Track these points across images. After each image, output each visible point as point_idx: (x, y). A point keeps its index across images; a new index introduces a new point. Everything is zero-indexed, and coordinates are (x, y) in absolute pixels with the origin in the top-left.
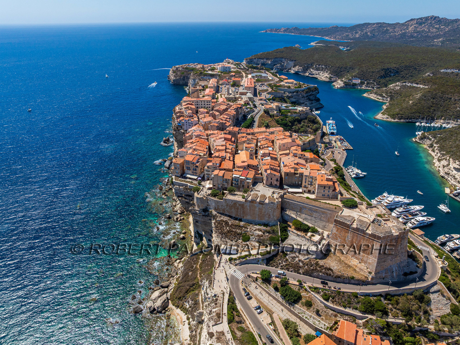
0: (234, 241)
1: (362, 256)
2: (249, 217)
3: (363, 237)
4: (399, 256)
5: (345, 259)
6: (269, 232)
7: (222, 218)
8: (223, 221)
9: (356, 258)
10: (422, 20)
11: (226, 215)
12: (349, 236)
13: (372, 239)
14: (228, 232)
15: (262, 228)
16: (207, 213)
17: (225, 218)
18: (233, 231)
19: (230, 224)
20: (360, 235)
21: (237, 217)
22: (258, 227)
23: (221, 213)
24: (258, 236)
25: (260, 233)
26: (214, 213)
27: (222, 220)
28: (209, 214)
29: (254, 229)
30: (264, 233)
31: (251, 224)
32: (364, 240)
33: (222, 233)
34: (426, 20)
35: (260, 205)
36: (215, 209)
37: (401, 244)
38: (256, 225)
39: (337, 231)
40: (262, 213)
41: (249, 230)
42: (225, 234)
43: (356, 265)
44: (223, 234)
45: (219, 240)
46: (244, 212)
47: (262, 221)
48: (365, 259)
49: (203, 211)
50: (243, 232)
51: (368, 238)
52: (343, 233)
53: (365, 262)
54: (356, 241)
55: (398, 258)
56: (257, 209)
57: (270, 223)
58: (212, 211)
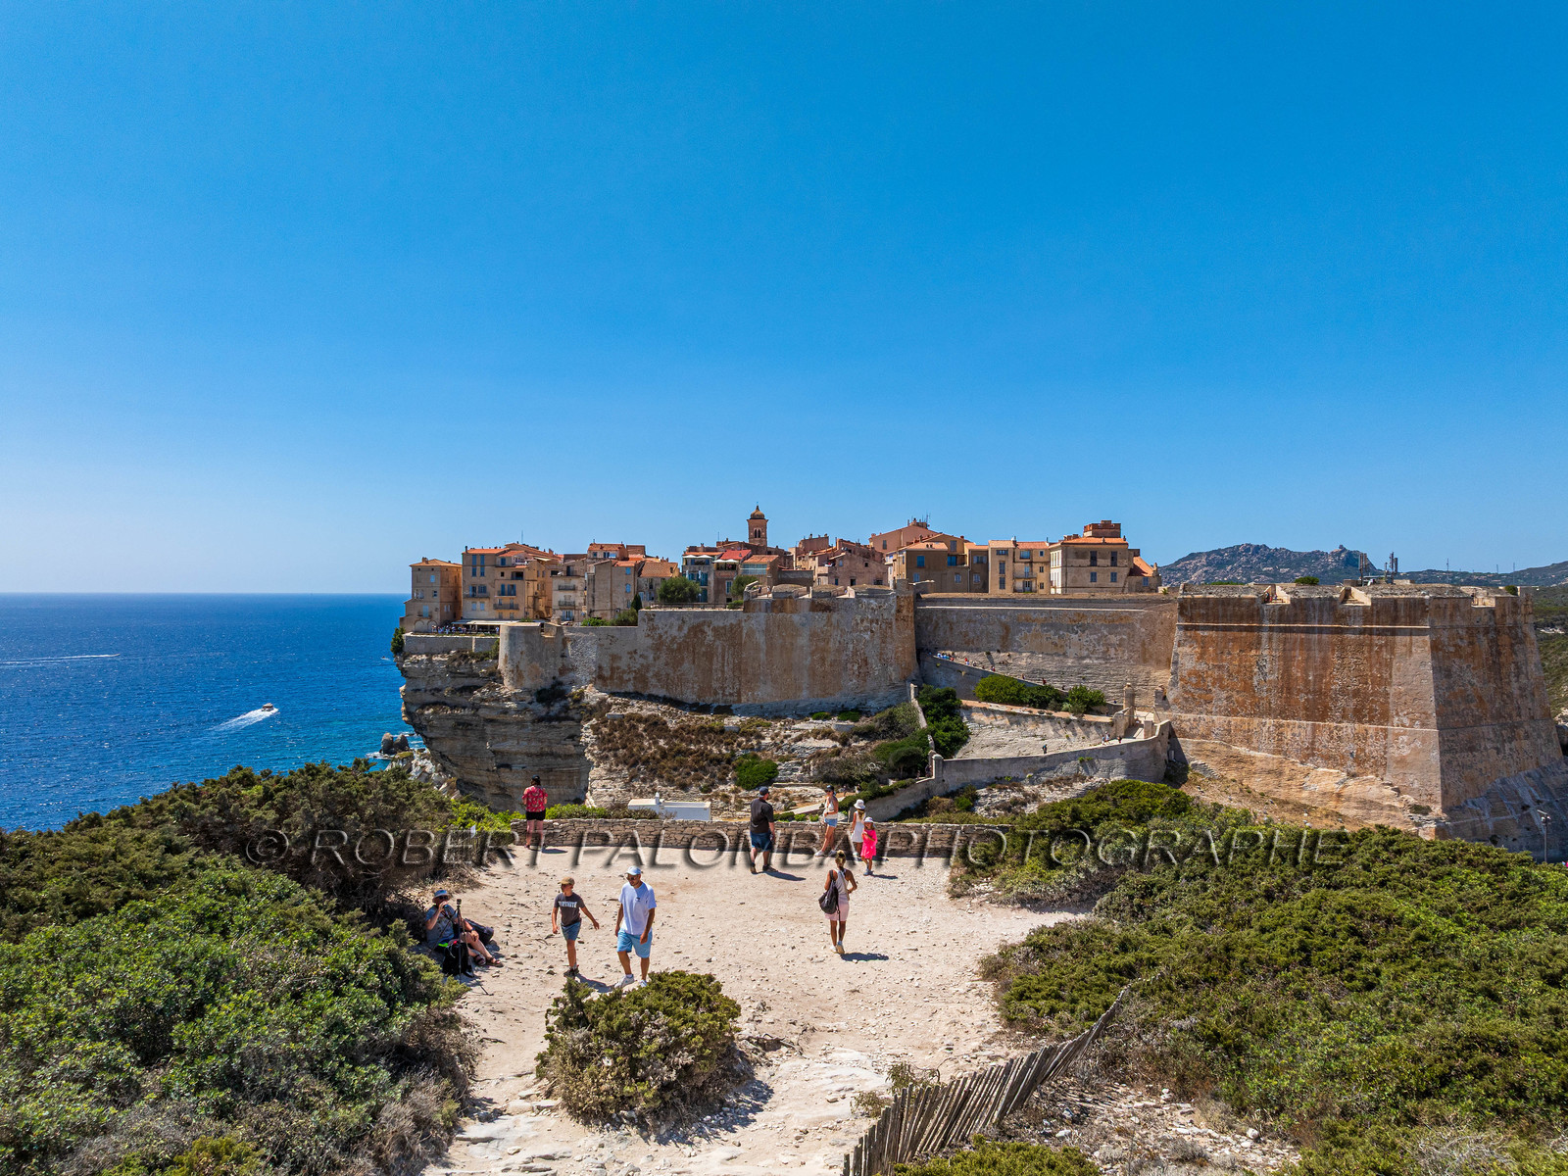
0: (693, 789)
1: (1357, 737)
2: (764, 693)
3: (1335, 638)
4: (1527, 737)
5: (1270, 779)
6: (868, 734)
7: (629, 710)
8: (640, 720)
9: (1330, 759)
10: (1222, 555)
11: (652, 698)
12: (1267, 656)
13: (1381, 633)
14: (664, 755)
15: (833, 723)
16: (556, 708)
17: (649, 710)
18: (688, 753)
19: (672, 725)
20: (1321, 631)
21: (709, 699)
22: (810, 725)
23: (626, 695)
24: (818, 754)
25: (828, 744)
26: (593, 694)
27: (631, 717)
28: (566, 708)
29: (794, 735)
30: (844, 742)
31: (777, 718)
32: (1343, 649)
33: (632, 761)
34: (1233, 556)
35: (818, 615)
36: (600, 679)
37: (1518, 667)
38: (801, 718)
39: (1201, 657)
40: (830, 658)
41: (768, 740)
42: (646, 762)
43: (1337, 788)
44: (635, 764)
45: (616, 788)
46: (739, 668)
47: (831, 699)
48: (1373, 748)
49: (540, 700)
50: (740, 752)
51: (1363, 632)
52: (1232, 660)
53: (1380, 765)
54: (1305, 671)
55: (1526, 744)
56: (803, 641)
57: (872, 703)
58: (582, 694)
